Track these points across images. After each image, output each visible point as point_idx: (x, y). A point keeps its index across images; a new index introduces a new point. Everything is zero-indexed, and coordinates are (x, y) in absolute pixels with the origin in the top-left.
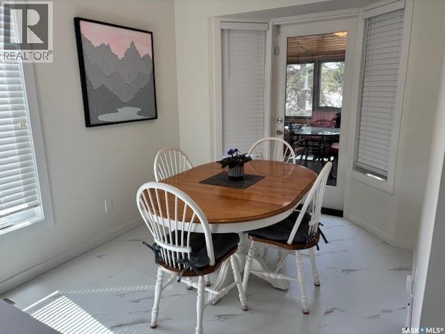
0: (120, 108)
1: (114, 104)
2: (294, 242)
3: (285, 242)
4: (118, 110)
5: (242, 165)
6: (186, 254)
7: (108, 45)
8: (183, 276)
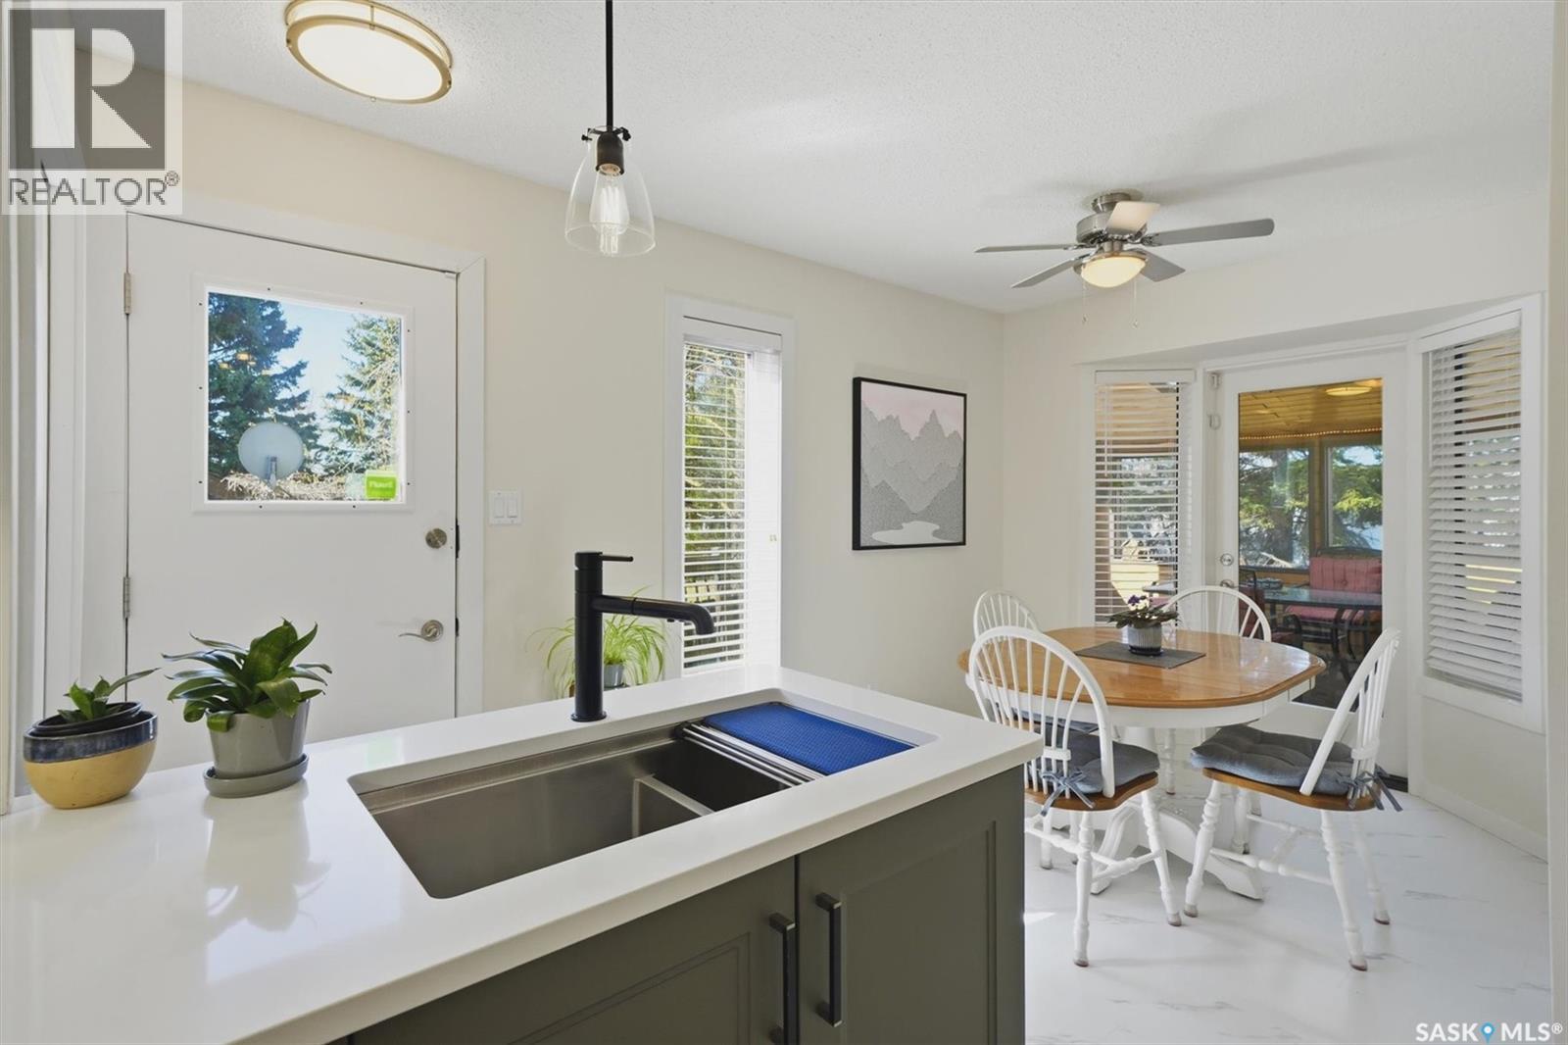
0: (906, 522)
1: (900, 514)
2: (1316, 793)
3: (1296, 789)
4: (904, 525)
5: (1158, 625)
6: (1059, 762)
7: (897, 417)
8: (1052, 805)
